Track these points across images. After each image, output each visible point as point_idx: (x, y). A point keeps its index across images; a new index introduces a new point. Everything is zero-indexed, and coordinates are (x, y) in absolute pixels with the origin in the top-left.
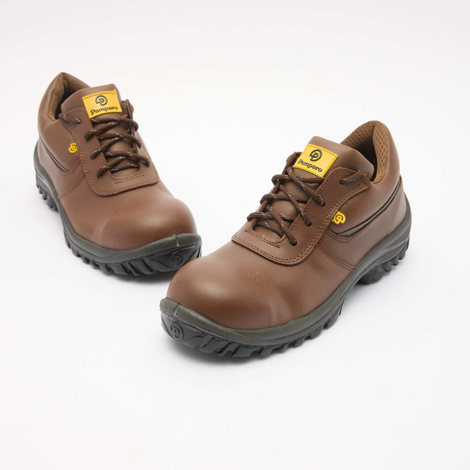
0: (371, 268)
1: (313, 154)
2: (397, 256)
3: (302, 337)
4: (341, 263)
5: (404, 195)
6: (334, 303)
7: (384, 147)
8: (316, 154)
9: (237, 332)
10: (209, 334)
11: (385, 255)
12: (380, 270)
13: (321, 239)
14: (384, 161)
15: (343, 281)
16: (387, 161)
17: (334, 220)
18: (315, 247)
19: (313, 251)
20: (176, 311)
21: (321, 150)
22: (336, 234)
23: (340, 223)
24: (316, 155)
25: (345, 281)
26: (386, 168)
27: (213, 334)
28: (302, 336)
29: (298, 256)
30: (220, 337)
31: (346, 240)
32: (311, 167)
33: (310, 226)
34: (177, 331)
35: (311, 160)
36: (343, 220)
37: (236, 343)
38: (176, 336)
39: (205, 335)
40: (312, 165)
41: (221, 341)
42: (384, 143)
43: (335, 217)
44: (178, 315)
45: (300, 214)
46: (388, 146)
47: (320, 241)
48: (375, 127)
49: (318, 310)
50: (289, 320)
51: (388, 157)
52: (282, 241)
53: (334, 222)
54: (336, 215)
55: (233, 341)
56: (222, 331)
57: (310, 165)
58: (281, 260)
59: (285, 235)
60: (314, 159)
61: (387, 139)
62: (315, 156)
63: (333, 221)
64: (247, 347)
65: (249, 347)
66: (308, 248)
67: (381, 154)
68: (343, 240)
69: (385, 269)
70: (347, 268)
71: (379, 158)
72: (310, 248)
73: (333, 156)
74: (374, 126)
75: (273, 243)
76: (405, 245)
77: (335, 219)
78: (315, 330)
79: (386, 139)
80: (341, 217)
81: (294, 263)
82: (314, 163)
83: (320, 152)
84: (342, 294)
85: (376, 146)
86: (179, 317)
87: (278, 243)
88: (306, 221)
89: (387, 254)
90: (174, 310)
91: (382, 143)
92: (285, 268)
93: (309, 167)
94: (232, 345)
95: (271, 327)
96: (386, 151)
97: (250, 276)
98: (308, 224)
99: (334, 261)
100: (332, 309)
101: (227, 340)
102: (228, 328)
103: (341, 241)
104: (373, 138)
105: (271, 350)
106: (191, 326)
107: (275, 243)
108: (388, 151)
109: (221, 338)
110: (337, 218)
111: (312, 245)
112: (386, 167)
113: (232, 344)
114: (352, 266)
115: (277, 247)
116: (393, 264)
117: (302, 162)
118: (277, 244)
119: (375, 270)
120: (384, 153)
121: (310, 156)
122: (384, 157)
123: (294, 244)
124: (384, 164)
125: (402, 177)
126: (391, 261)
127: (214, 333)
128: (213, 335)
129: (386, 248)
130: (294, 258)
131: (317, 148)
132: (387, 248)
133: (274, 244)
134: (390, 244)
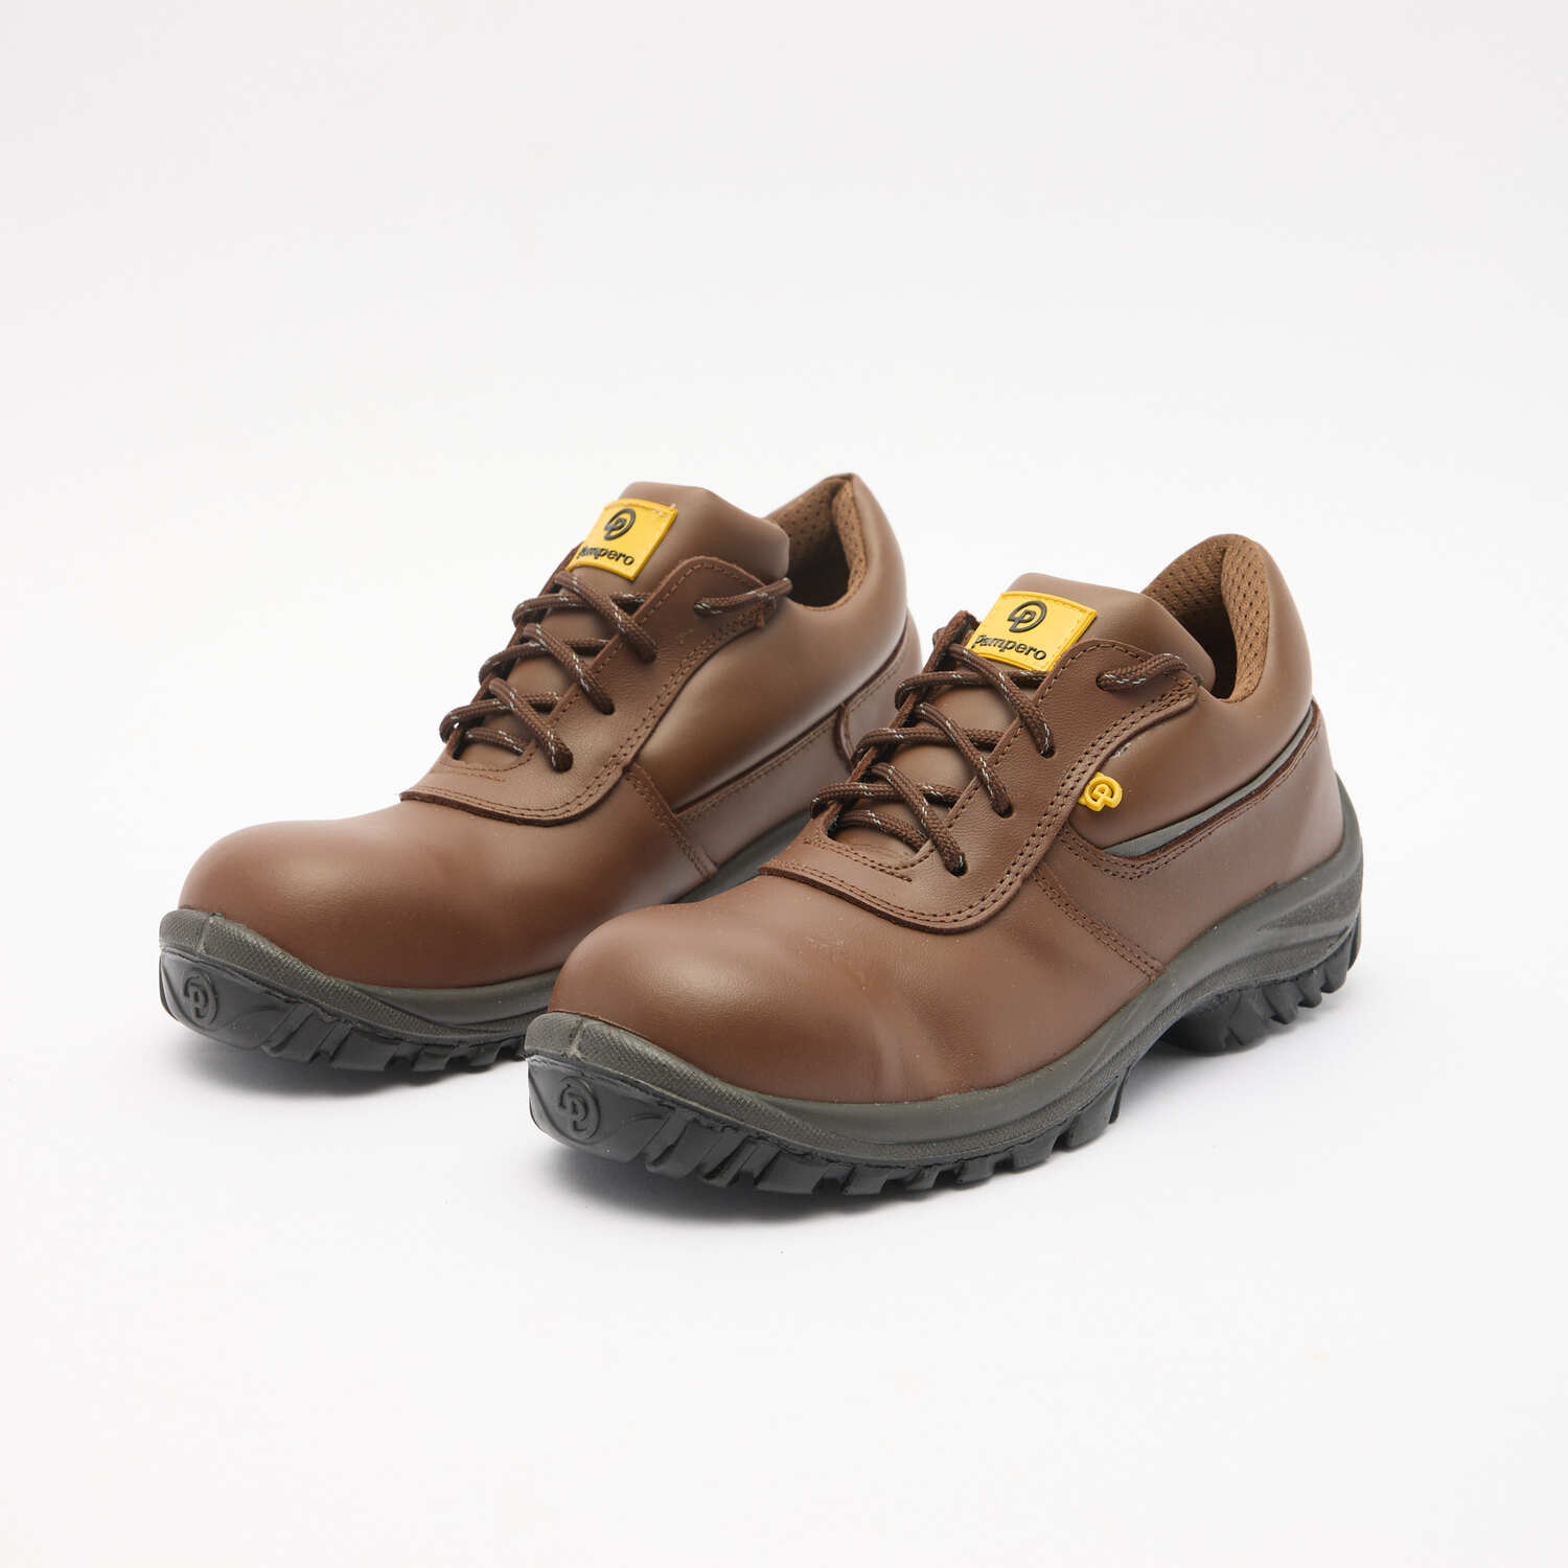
0: (1222, 987)
1: (1018, 615)
2: (1315, 972)
3: (986, 1156)
4: (1115, 941)
5: (1336, 779)
6: (1093, 1067)
7: (1258, 604)
8: (1027, 613)
9: (771, 1103)
10: (679, 1104)
11: (1269, 953)
12: (1258, 1008)
13: (1045, 858)
14: (1258, 645)
15: (1125, 1004)
16: (1265, 644)
17: (1087, 799)
18: (1025, 880)
19: (1018, 892)
20: (577, 1040)
21: (1044, 601)
22: (1098, 848)
23: (1105, 806)
24: (1027, 617)
25: (1130, 1004)
26: (1263, 666)
27: (695, 1104)
28: (983, 1150)
29: (971, 907)
30: (717, 1113)
31: (1130, 871)
32: (1011, 648)
33: (1008, 817)
34: (580, 1108)
35: (1013, 630)
36: (1115, 797)
37: (765, 1139)
38: (575, 1125)
39: (669, 1107)
40: (1015, 643)
41: (719, 1129)
42: (1256, 592)
43: (1088, 788)
44: (582, 1052)
45: (978, 776)
46: (1271, 600)
47: (1039, 863)
48: (1227, 553)
49: (1038, 1076)
50: (941, 1092)
51: (1271, 634)
52: (920, 861)
53: (1085, 806)
54: (1091, 783)
55: (758, 1133)
56: (721, 1096)
57: (1010, 642)
58: (915, 915)
59: (928, 843)
60: (1021, 626)
61: (1267, 580)
62: (1025, 619)
63: (1082, 801)
64: (805, 1157)
65: (809, 1157)
66: (1001, 882)
67: (1247, 627)
68: (1118, 867)
69: (1273, 1007)
70: (1137, 962)
71: (1242, 640)
72: (1010, 883)
73: (1081, 614)
74: (1225, 551)
75: (890, 867)
76: (1342, 940)
77: (1087, 794)
78: (1029, 1142)
79: (1262, 582)
80: (1107, 790)
81: (956, 925)
82: (1019, 638)
83: (1042, 608)
84: (1122, 1045)
85: (1231, 605)
86: (587, 1057)
87: (905, 867)
88: (996, 800)
89: (1277, 951)
90: (571, 1036)
91: (1251, 594)
92: (928, 939)
93: (1005, 647)
94: (753, 1147)
95: (883, 1102)
96: (1264, 615)
97: (815, 946)
98: (1003, 808)
99: (1092, 933)
100: (1084, 1084)
101: (739, 1126)
102: (741, 1090)
103: (1113, 870)
104: (1223, 583)
105: (882, 1180)
106: (624, 1080)
107: (897, 869)
108: (1272, 613)
109: (718, 1120)
110: (1096, 792)
111: (1017, 875)
112: (1264, 661)
113: (754, 1143)
114: (1154, 959)
115: (902, 878)
116: (1300, 1000)
117: (983, 641)
118: (902, 872)
119: (1239, 1000)
120: (1258, 623)
121: (1009, 620)
122: (1257, 634)
123: (959, 871)
124: (1256, 655)
125: (1321, 706)
126: (1292, 984)
127: (696, 1101)
128: (694, 1109)
129: (1272, 925)
130: (958, 910)
131: (1031, 596)
132: (1274, 926)
133: (893, 870)
134: (1285, 917)
